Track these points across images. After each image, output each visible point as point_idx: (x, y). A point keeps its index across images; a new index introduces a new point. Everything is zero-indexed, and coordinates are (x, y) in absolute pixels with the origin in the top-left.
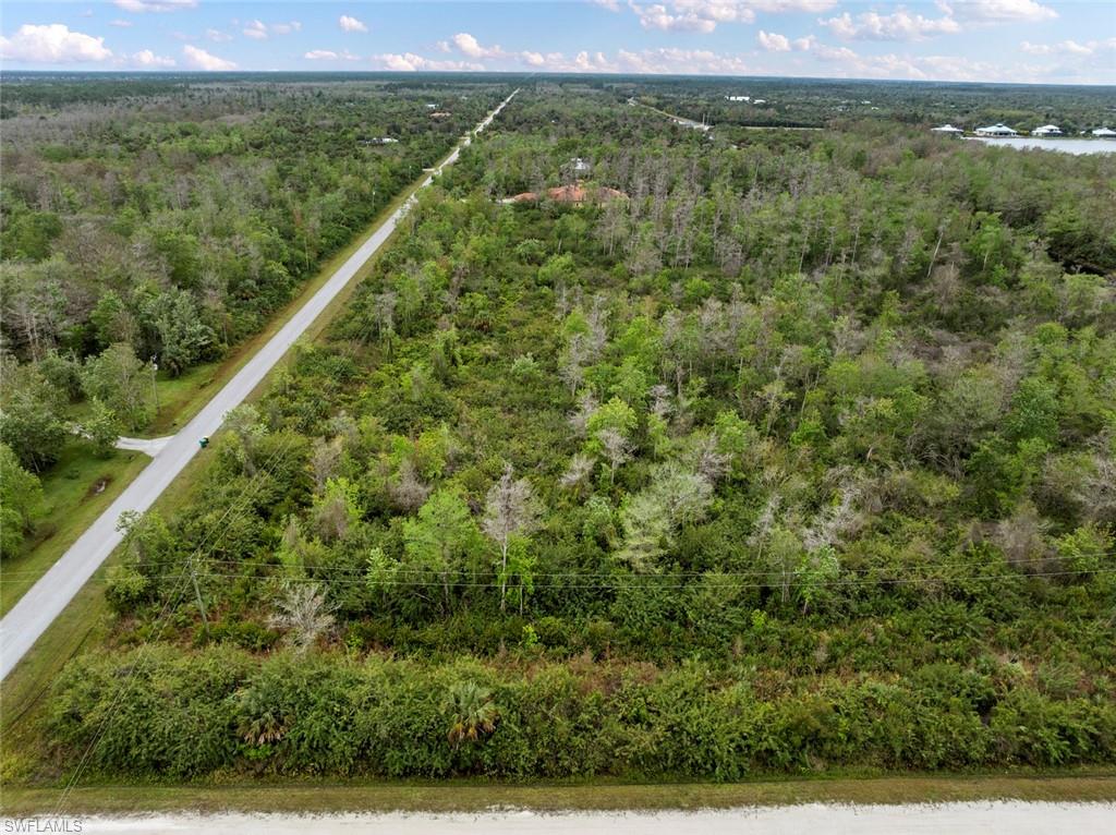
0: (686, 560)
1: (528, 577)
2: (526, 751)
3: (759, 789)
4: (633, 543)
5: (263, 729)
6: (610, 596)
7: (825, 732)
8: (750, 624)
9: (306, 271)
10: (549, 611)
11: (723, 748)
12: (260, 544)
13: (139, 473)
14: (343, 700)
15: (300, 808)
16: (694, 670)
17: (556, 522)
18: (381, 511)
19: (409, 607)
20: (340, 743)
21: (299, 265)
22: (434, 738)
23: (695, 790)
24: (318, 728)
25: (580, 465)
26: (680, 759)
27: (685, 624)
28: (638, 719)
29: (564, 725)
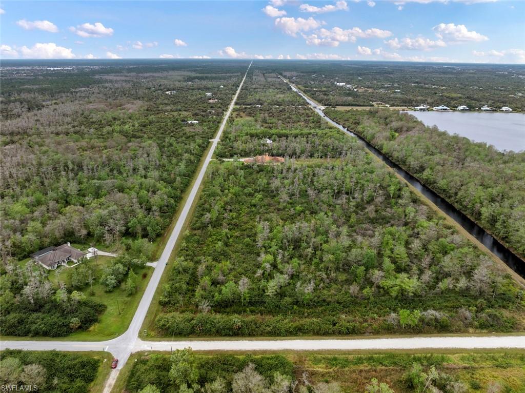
0: (281, 294)
1: (248, 299)
2: (247, 331)
3: (289, 338)
4: (269, 291)
5: (199, 327)
6: (265, 302)
7: (302, 328)
8: (293, 308)
9: (179, 199)
10: (252, 306)
11: (283, 330)
12: (189, 291)
13: (153, 273)
14: (213, 322)
15: (207, 340)
16: (280, 317)
17: (254, 286)
18: (215, 283)
19: (223, 305)
20: (213, 330)
21: (177, 197)
22: (230, 329)
23: (277, 338)
24: (209, 327)
25: (260, 272)
26: (275, 333)
27: (280, 308)
28: (268, 326)
29: (254, 326)
